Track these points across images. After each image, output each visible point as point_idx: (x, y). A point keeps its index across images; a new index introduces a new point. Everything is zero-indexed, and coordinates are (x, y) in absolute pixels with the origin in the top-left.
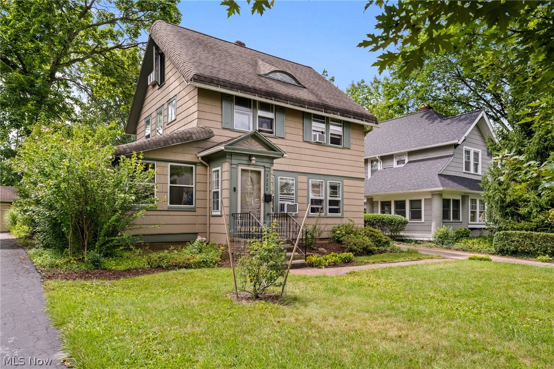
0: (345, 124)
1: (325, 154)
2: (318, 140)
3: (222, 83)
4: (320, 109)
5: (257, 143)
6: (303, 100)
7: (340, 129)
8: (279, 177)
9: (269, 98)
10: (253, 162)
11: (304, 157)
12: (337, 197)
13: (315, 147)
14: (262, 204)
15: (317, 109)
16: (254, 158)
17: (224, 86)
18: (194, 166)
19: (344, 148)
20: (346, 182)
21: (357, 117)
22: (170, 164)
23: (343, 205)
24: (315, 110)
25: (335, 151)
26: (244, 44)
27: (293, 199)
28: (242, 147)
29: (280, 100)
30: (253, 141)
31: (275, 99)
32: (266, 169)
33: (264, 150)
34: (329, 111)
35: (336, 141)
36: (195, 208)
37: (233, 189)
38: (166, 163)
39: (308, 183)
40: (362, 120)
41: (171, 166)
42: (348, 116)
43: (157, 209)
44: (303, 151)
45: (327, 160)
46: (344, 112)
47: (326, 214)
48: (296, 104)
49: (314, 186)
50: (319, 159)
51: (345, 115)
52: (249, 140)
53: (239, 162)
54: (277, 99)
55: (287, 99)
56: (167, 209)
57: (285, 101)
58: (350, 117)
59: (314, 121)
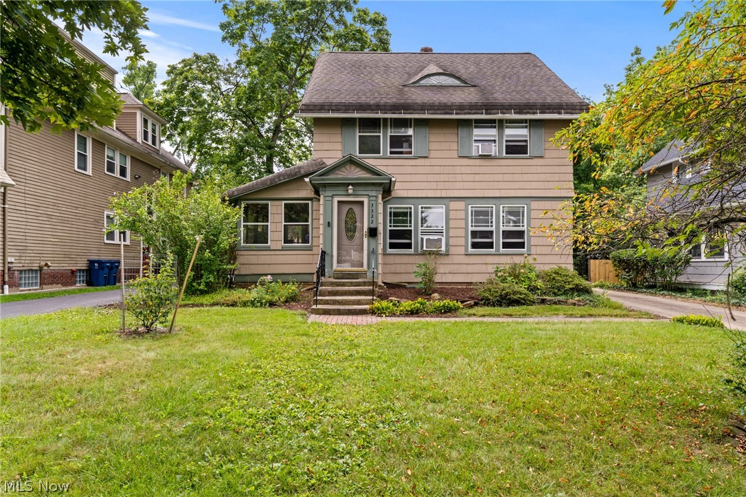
0: (534, 124)
1: (496, 170)
2: (480, 153)
3: (334, 108)
4: (477, 111)
5: (358, 169)
6: (449, 104)
7: (524, 132)
8: (420, 206)
9: (396, 112)
10: (350, 191)
11: (459, 178)
12: (520, 226)
13: (478, 162)
14: (365, 240)
15: (473, 111)
16: (350, 187)
17: (338, 110)
18: (310, 202)
19: (531, 158)
20: (534, 205)
21: (548, 111)
22: (284, 202)
23: (529, 237)
24: (470, 114)
25: (517, 162)
26: (431, 50)
27: (442, 232)
28: (340, 176)
29: (414, 112)
30: (353, 167)
31: (406, 112)
32: (371, 198)
33: (368, 175)
34: (494, 111)
35: (516, 149)
36: (312, 246)
37: (327, 224)
38: (280, 202)
39: (466, 210)
40: (560, 113)
41: (285, 204)
42: (531, 111)
43: (271, 248)
44: (458, 170)
45: (499, 177)
46: (520, 109)
47: (498, 249)
48: (438, 112)
49: (477, 213)
50: (486, 177)
51: (524, 111)
52: (348, 167)
53: (334, 193)
54: (409, 111)
55: (423, 108)
56: (281, 248)
57: (421, 112)
58: (534, 113)
59: (476, 127)
